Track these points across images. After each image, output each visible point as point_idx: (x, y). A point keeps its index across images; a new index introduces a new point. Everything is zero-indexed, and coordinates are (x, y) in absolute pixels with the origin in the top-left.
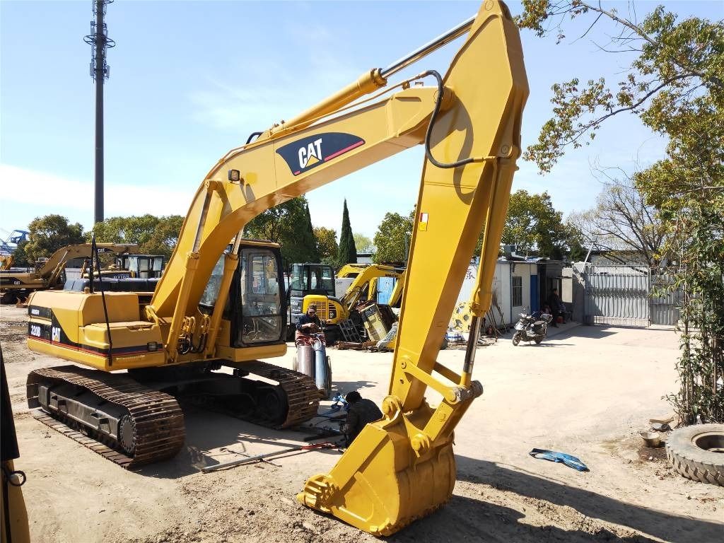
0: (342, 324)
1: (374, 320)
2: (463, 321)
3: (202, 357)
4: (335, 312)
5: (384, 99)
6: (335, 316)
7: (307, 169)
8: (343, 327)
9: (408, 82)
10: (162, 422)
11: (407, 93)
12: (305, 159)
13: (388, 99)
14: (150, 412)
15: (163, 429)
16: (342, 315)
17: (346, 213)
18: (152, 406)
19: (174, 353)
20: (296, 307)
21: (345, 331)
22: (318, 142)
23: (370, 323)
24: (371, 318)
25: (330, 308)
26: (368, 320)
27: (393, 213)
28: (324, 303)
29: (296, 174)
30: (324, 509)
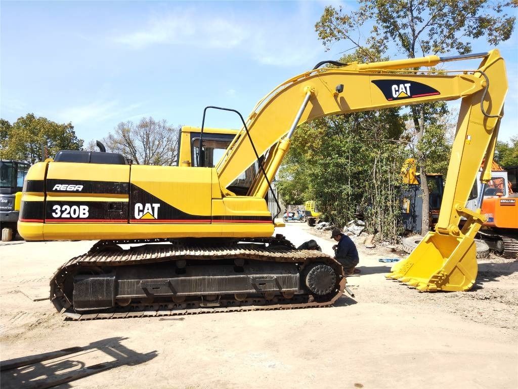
5: (453, 75)
7: (398, 99)
9: (467, 72)
11: (465, 76)
12: (397, 93)
13: (455, 76)
22: (408, 85)
29: (389, 99)
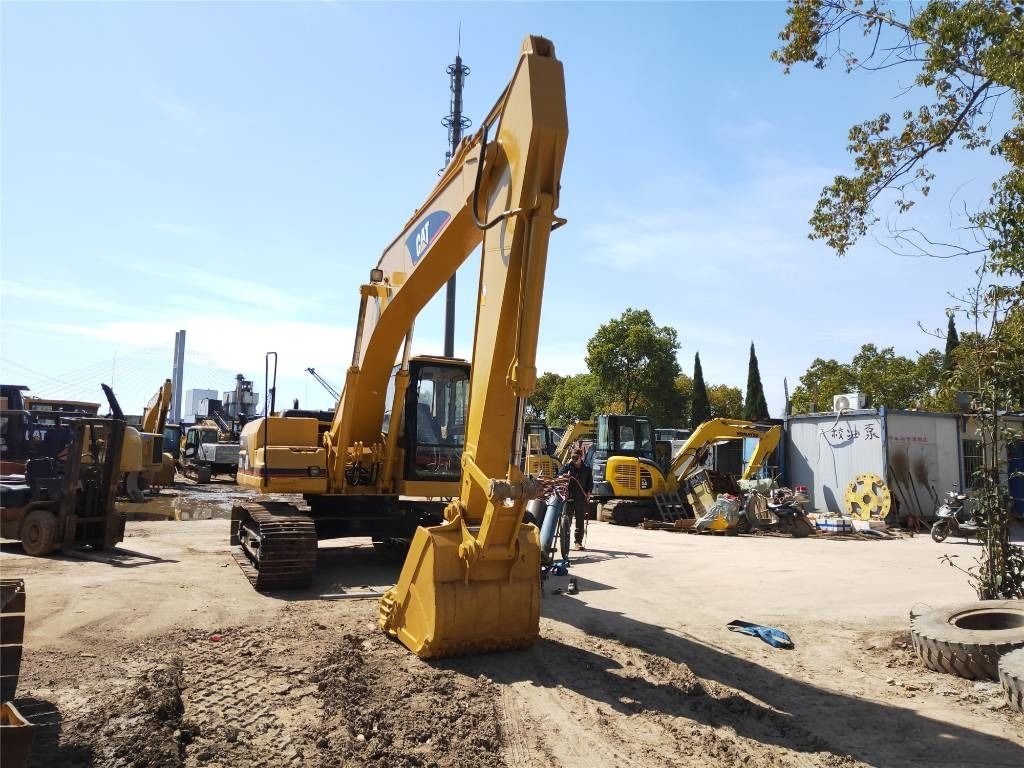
0: (660, 498)
1: (702, 493)
2: (862, 504)
3: (376, 491)
4: (649, 481)
6: (649, 486)
8: (661, 501)
10: (292, 542)
14: (281, 530)
15: (291, 549)
16: (661, 486)
17: (754, 363)
18: (284, 525)
19: (341, 483)
20: (598, 472)
21: (663, 507)
23: (696, 496)
24: (698, 490)
25: (642, 474)
26: (693, 492)
27: (827, 360)
28: (634, 468)
30: (391, 632)
